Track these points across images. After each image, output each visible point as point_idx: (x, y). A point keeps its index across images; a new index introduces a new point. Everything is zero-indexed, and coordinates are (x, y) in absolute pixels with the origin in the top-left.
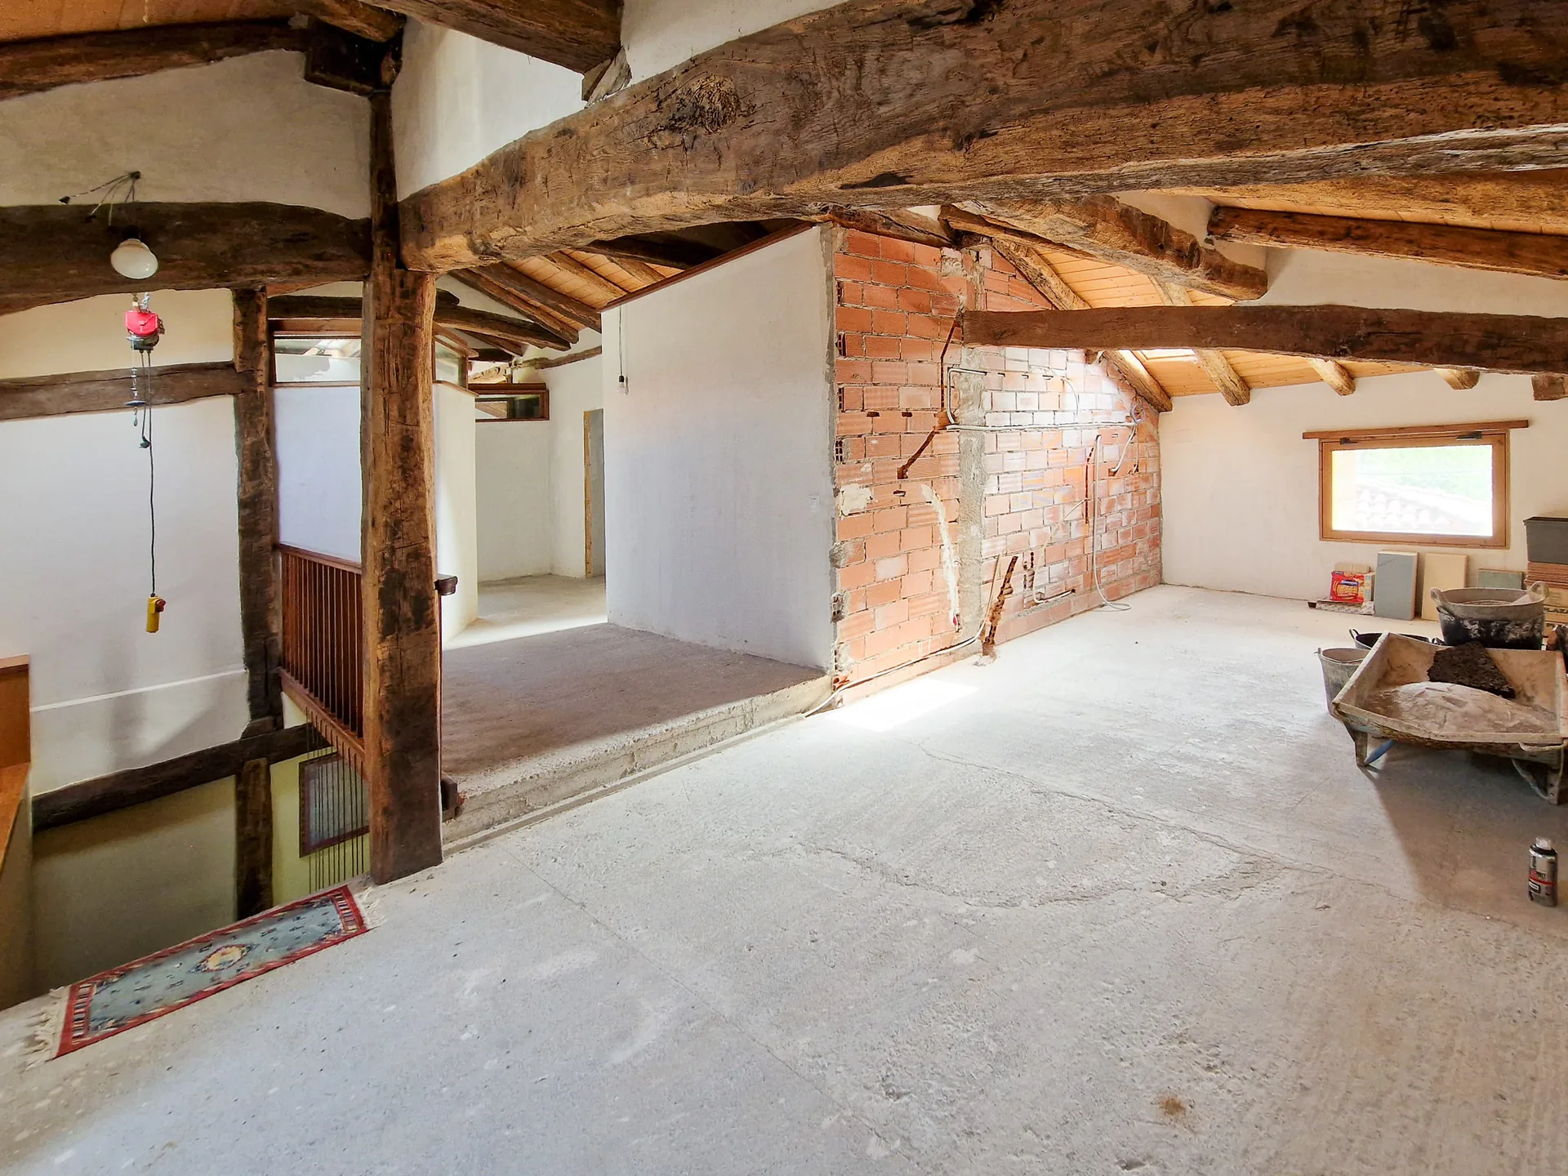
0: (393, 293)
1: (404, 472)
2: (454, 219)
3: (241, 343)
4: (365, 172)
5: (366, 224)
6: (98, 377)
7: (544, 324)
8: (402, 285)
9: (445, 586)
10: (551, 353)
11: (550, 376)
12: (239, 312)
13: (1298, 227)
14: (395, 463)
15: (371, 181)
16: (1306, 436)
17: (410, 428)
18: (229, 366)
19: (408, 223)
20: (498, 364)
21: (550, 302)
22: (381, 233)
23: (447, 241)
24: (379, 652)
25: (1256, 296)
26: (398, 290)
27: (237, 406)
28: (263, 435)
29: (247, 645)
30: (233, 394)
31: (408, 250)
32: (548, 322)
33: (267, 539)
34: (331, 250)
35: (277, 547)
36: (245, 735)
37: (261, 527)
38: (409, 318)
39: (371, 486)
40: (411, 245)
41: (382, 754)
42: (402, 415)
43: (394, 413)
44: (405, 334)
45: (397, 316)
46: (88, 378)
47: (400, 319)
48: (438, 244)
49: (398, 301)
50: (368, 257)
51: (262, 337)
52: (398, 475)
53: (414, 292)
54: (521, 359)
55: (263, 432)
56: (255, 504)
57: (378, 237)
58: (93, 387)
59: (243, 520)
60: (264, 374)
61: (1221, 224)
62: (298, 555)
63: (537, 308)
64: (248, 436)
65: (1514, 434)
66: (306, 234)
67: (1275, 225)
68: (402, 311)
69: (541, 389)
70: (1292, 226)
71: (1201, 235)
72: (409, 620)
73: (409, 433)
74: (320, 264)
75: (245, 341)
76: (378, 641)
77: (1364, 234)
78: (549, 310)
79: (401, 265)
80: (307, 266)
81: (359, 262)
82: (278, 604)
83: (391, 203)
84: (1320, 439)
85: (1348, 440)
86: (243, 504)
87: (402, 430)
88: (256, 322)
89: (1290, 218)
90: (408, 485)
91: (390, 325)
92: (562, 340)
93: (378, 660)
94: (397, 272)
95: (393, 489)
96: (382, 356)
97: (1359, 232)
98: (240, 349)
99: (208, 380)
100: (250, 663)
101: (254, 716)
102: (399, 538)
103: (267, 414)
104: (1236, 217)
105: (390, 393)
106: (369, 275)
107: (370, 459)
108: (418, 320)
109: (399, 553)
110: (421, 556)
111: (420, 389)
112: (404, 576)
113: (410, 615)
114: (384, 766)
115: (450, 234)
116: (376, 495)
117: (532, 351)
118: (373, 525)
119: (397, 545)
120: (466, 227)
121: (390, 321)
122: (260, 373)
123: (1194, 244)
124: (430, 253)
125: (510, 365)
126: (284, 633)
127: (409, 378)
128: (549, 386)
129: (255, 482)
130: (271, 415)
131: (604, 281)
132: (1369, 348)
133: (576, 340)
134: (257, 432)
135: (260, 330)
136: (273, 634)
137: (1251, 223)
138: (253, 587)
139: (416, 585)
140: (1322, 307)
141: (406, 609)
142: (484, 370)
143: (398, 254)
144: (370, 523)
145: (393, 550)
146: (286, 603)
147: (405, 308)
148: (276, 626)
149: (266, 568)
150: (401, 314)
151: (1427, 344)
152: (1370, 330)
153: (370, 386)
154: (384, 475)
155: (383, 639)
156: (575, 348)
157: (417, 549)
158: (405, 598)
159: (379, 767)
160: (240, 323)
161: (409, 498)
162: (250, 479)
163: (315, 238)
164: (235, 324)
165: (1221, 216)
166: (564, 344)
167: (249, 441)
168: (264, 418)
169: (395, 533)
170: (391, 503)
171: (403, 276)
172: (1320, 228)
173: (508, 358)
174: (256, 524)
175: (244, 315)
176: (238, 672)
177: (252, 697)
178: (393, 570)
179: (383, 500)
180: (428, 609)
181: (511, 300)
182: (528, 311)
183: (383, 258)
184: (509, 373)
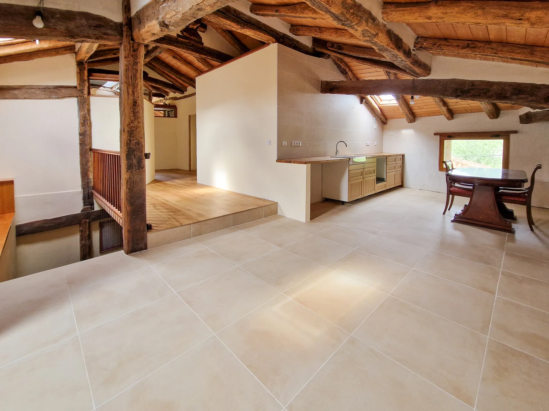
0: (130, 49)
1: (134, 113)
2: (153, 15)
3: (79, 80)
4: (120, 6)
5: (121, 25)
6: (34, 87)
7: (176, 85)
8: (133, 47)
9: (147, 156)
10: (178, 95)
11: (177, 103)
12: (78, 69)
13: (449, 44)
14: (131, 110)
15: (122, 9)
16: (435, 134)
17: (136, 98)
18: (76, 87)
19: (135, 23)
20: (161, 98)
21: (178, 76)
22: (126, 27)
23: (150, 24)
24: (126, 176)
25: (427, 75)
26: (132, 49)
27: (78, 101)
28: (86, 111)
29: (82, 181)
30: (77, 97)
31: (135, 34)
32: (177, 84)
33: (88, 147)
34: (110, 32)
35: (91, 150)
36: (82, 211)
37: (86, 143)
38: (136, 59)
39: (123, 118)
40: (137, 30)
41: (127, 211)
42: (133, 93)
43: (131, 92)
44: (134, 64)
45: (132, 58)
46: (31, 87)
47: (132, 59)
48: (146, 26)
49: (132, 53)
50: (121, 35)
51: (86, 78)
52: (132, 115)
53: (137, 49)
54: (168, 97)
55: (87, 111)
56: (84, 135)
57: (125, 29)
58: (33, 90)
59: (81, 140)
60: (86, 91)
61: (419, 43)
62: (98, 151)
63: (174, 79)
64: (82, 111)
65: (512, 136)
66: (101, 25)
67: (439, 43)
68: (133, 56)
69: (174, 108)
70: (447, 44)
71: (412, 47)
72: (136, 166)
73: (136, 100)
74: (106, 36)
75: (80, 79)
76: (125, 172)
77: (475, 46)
78: (177, 79)
79: (133, 39)
80: (101, 36)
81: (119, 37)
82: (91, 169)
83: (129, 17)
84: (440, 136)
85: (451, 136)
86: (80, 134)
87: (133, 99)
88: (84, 73)
89: (446, 40)
90: (135, 118)
91: (129, 61)
92: (182, 90)
93: (126, 179)
94: (131, 42)
95: (130, 119)
96: (127, 71)
97: (473, 45)
98: (79, 82)
99: (69, 91)
100: (84, 188)
101: (84, 205)
102: (132, 137)
103: (88, 105)
104: (425, 40)
105: (129, 85)
106: (122, 43)
107: (123, 108)
108: (138, 60)
109: (132, 142)
110: (140, 145)
111: (139, 85)
112: (134, 150)
113: (136, 164)
114: (128, 215)
115: (151, 21)
116: (124, 121)
117: (172, 95)
118: (124, 131)
119: (132, 139)
120: (157, 17)
121: (129, 59)
122: (85, 90)
123: (410, 49)
124: (143, 31)
125: (165, 99)
126: (94, 179)
127: (135, 80)
128: (177, 107)
129: (84, 127)
130: (89, 105)
131: (196, 69)
132: (469, 94)
133: (186, 91)
134: (85, 110)
135: (85, 76)
136: (90, 179)
137: (431, 43)
138: (84, 163)
139: (138, 154)
140: (452, 80)
141: (135, 161)
142: (156, 101)
143: (132, 36)
144: (123, 130)
145: (130, 141)
146: (94, 168)
147: (134, 55)
148: (91, 176)
149: (88, 156)
150: (133, 57)
151: (491, 93)
152: (470, 88)
153: (123, 82)
154: (127, 114)
155: (127, 172)
156: (186, 94)
157: (138, 141)
158: (134, 158)
159: (126, 215)
160: (79, 73)
161: (136, 123)
162: (83, 126)
163: (103, 27)
164: (77, 73)
165: (419, 40)
166: (182, 92)
167: (82, 113)
168: (87, 106)
169: (131, 135)
170: (130, 124)
171: (133, 44)
172: (457, 44)
173: (164, 97)
174: (84, 141)
175: (80, 70)
176: (80, 190)
177: (84, 199)
178: (130, 148)
179: (127, 123)
180: (142, 163)
181: (165, 75)
182: (171, 80)
183: (126, 36)
184: (164, 102)
